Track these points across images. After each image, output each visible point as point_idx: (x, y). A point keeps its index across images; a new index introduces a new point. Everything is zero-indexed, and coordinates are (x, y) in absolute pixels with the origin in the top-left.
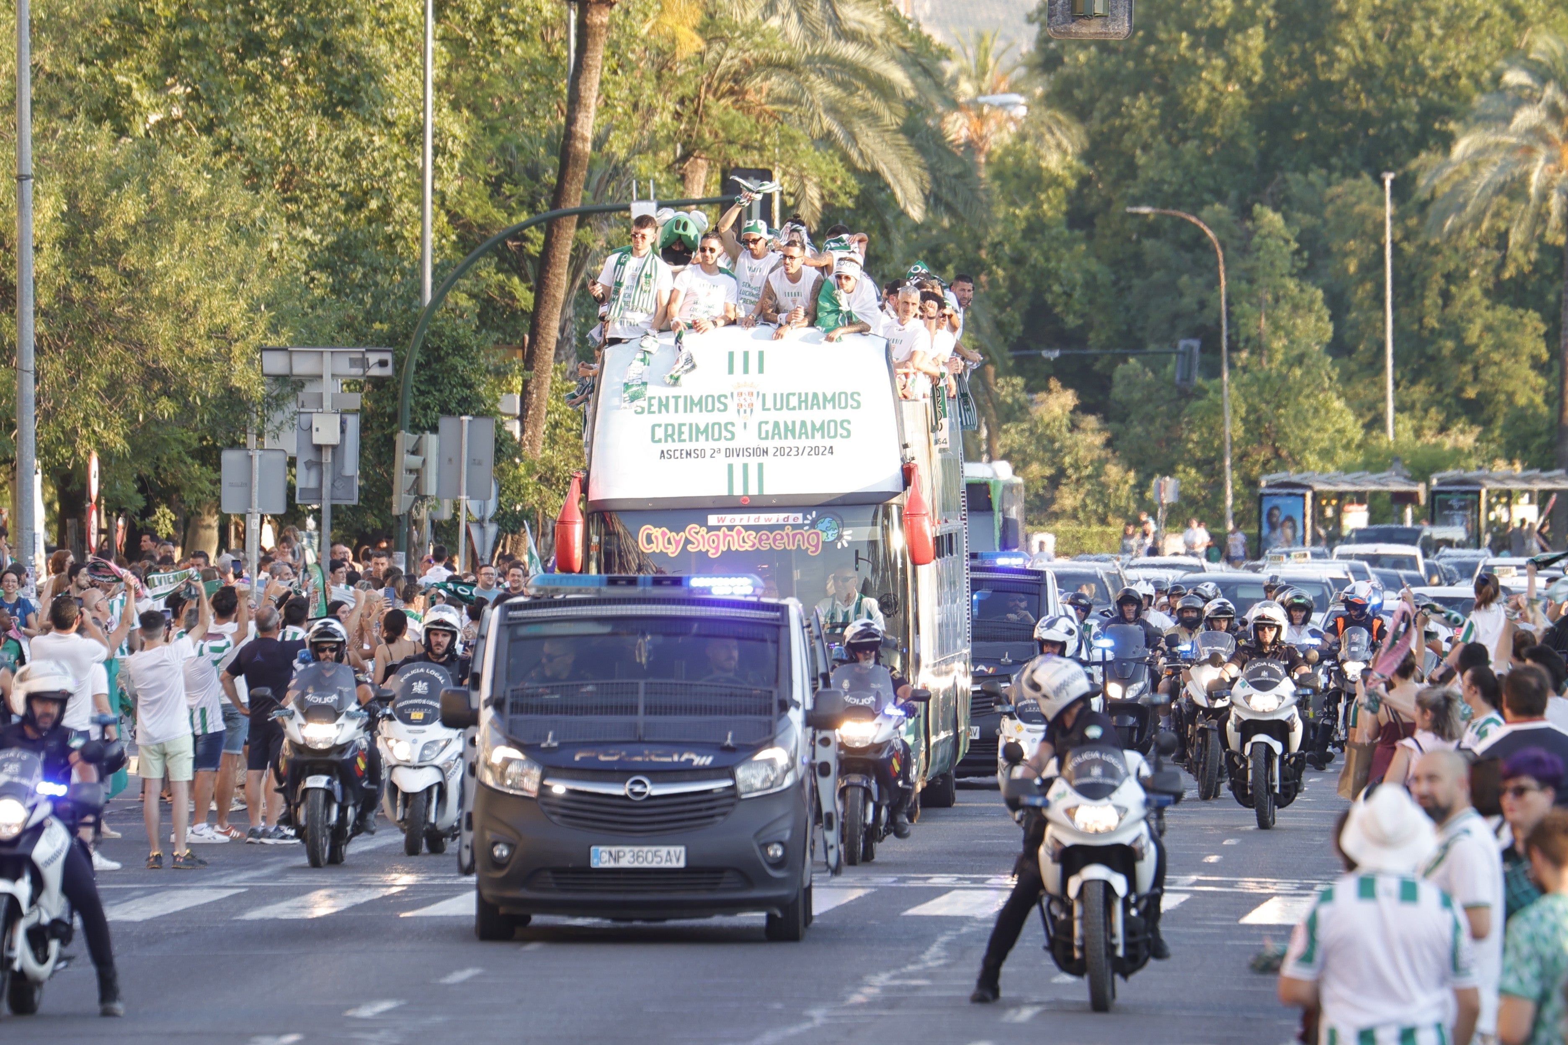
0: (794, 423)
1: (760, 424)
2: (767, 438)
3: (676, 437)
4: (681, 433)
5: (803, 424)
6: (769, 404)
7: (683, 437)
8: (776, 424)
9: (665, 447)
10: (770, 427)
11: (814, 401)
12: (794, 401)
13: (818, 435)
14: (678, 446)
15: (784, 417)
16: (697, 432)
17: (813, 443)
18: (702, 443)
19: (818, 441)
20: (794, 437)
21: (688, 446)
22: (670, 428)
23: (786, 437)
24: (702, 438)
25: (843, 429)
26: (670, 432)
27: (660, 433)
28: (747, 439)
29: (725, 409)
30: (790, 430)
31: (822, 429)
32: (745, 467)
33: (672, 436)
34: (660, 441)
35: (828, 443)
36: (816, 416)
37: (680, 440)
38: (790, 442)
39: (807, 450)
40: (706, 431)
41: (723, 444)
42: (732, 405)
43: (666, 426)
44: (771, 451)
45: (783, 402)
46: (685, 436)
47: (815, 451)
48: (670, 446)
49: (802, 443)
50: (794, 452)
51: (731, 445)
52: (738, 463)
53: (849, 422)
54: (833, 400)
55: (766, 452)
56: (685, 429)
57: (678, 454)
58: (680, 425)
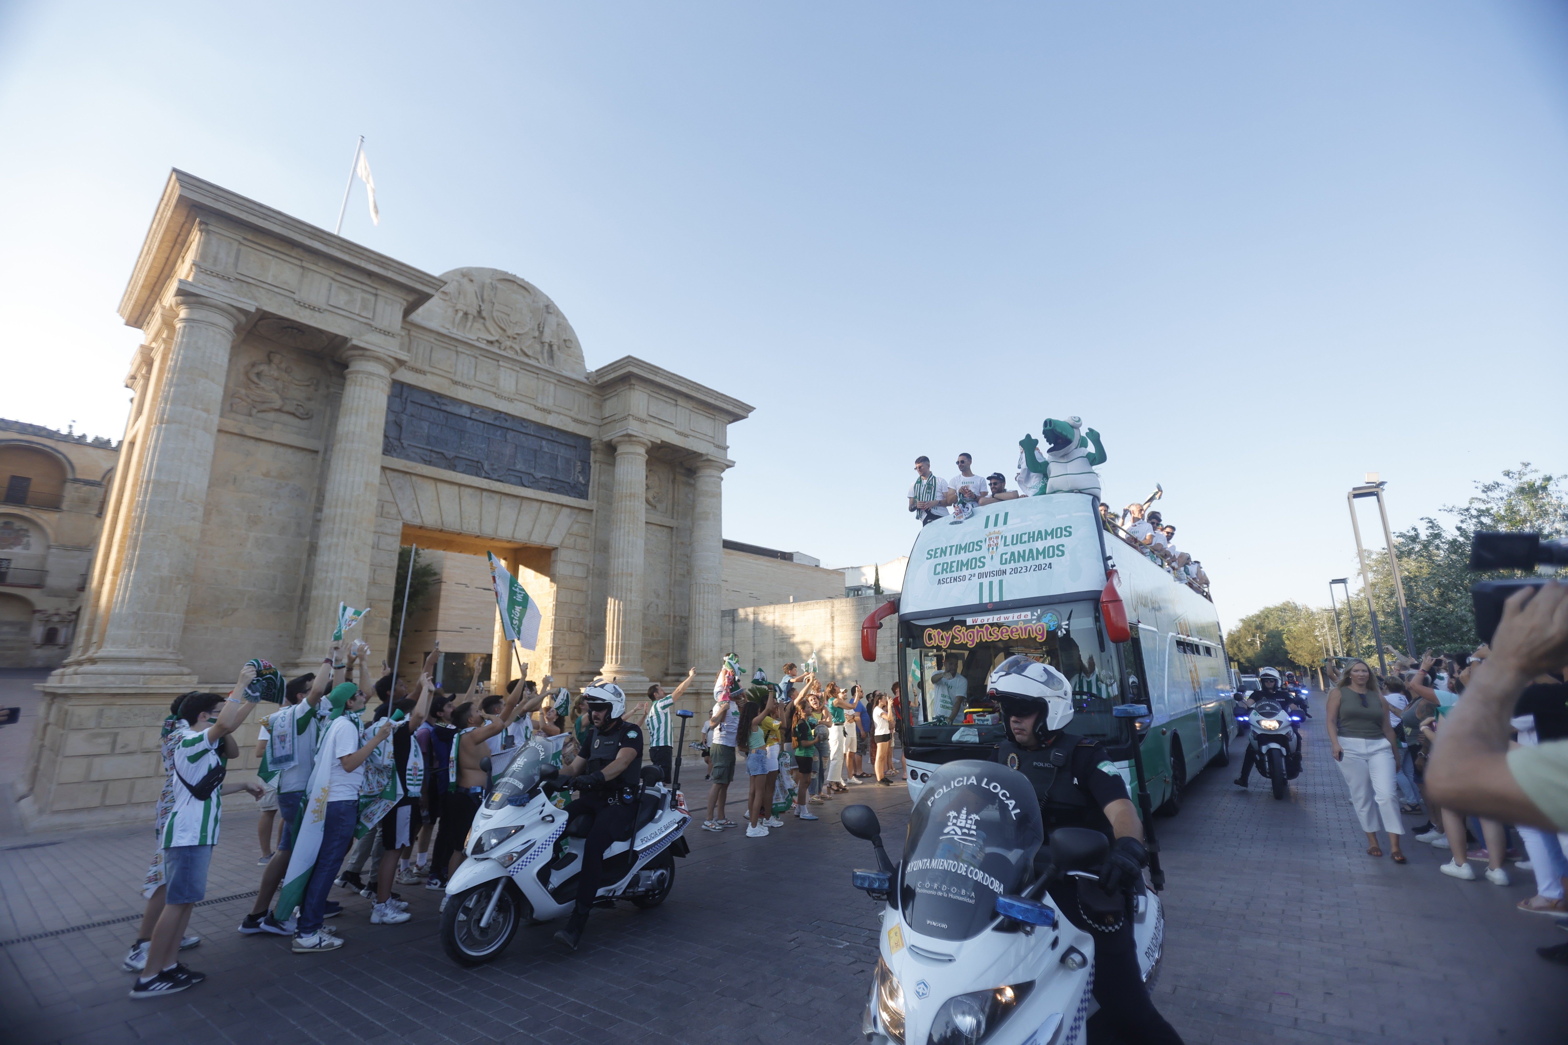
0: (1024, 551)
1: (1002, 555)
2: (1006, 563)
3: (948, 570)
4: (952, 567)
5: (1031, 551)
6: (1009, 541)
7: (953, 569)
8: (1013, 554)
9: (941, 577)
10: (1008, 556)
11: (1040, 535)
12: (1025, 538)
13: (1041, 557)
14: (949, 575)
15: (1020, 548)
16: (961, 565)
17: (1037, 562)
18: (965, 572)
19: (1041, 561)
20: (1024, 560)
21: (955, 574)
22: (945, 565)
23: (1019, 561)
24: (964, 568)
25: (1060, 551)
26: (945, 567)
27: (939, 569)
28: (993, 565)
29: (981, 549)
30: (1022, 556)
31: (1044, 553)
32: (991, 583)
33: (946, 570)
34: (939, 573)
35: (1048, 561)
36: (1040, 545)
37: (951, 571)
38: (1022, 564)
39: (1033, 567)
40: (967, 564)
41: (977, 571)
42: (985, 547)
43: (944, 564)
44: (1008, 572)
45: (1018, 539)
46: (954, 569)
47: (1039, 567)
48: (945, 575)
49: (1031, 563)
50: (1024, 570)
51: (982, 570)
52: (986, 581)
53: (1063, 546)
54: (1053, 534)
55: (1004, 572)
56: (955, 564)
57: (948, 580)
58: (952, 562)
